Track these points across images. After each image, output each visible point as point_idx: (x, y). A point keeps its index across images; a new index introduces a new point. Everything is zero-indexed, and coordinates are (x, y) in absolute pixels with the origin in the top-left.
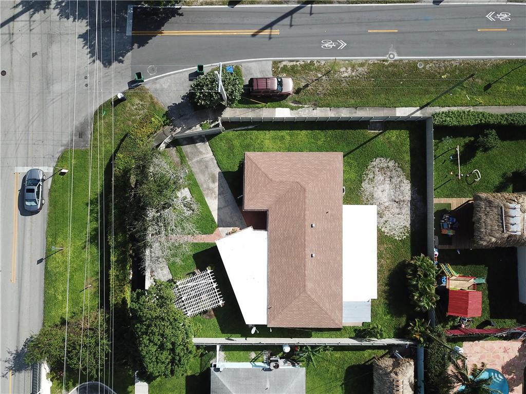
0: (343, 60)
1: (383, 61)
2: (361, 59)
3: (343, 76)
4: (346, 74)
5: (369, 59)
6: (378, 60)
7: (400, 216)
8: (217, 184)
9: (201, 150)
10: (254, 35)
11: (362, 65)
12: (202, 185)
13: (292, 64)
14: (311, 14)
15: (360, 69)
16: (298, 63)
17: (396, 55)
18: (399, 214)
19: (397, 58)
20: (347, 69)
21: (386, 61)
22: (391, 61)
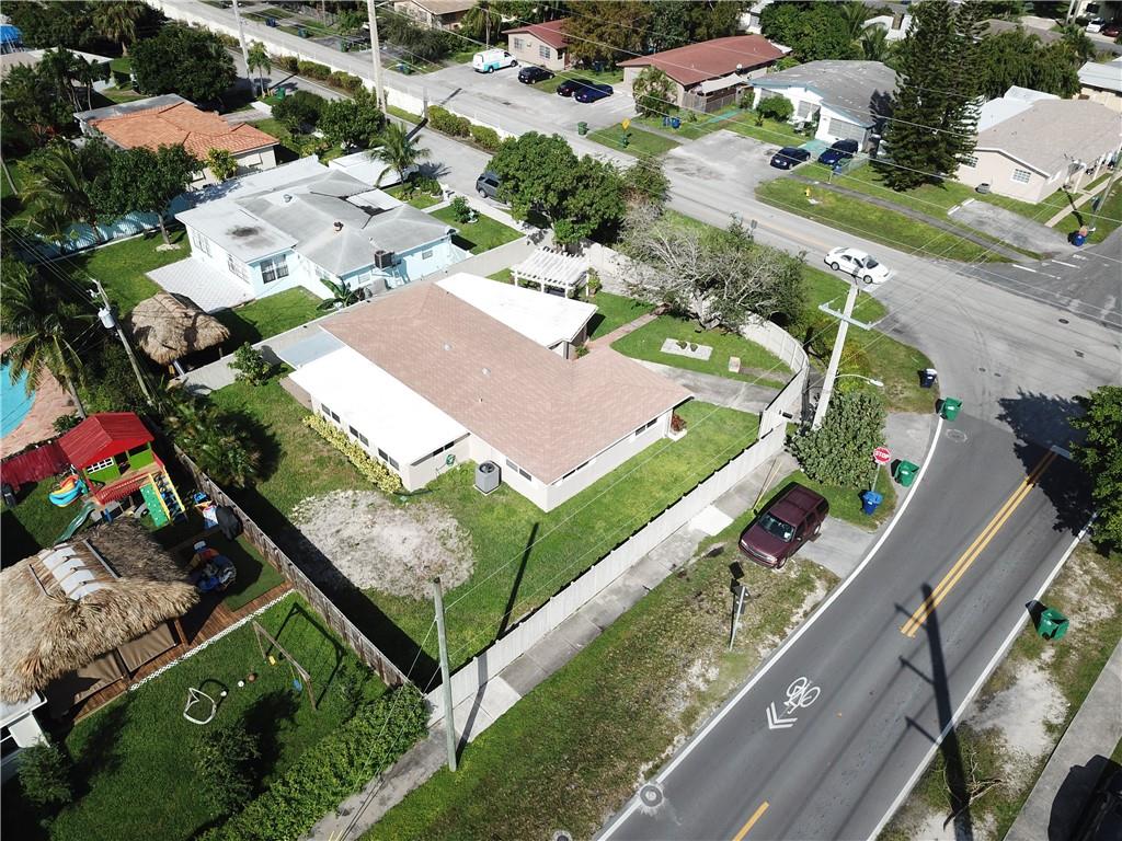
0: (734, 692)
1: (657, 767)
2: (706, 727)
3: (698, 662)
4: (696, 669)
5: (688, 742)
6: (669, 759)
7: (334, 530)
11: (689, 717)
12: (693, 374)
15: (682, 706)
16: (801, 612)
17: (647, 809)
18: (338, 531)
19: (636, 804)
20: (707, 681)
21: (651, 774)
22: (640, 783)
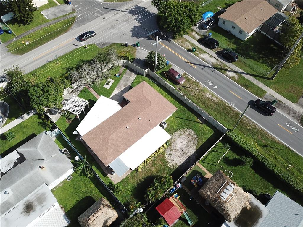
0: (211, 91)
1: (227, 103)
2: (218, 96)
3: (206, 95)
4: (207, 96)
5: (221, 98)
6: (225, 101)
7: (179, 158)
8: (125, 88)
9: (132, 75)
10: (186, 62)
11: (217, 98)
12: (119, 84)
13: (191, 78)
14: (213, 71)
15: (215, 99)
16: (193, 80)
17: (234, 105)
18: (179, 157)
19: (233, 106)
20: (209, 95)
21: (228, 104)
